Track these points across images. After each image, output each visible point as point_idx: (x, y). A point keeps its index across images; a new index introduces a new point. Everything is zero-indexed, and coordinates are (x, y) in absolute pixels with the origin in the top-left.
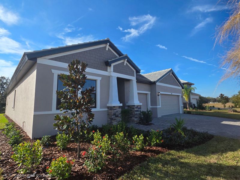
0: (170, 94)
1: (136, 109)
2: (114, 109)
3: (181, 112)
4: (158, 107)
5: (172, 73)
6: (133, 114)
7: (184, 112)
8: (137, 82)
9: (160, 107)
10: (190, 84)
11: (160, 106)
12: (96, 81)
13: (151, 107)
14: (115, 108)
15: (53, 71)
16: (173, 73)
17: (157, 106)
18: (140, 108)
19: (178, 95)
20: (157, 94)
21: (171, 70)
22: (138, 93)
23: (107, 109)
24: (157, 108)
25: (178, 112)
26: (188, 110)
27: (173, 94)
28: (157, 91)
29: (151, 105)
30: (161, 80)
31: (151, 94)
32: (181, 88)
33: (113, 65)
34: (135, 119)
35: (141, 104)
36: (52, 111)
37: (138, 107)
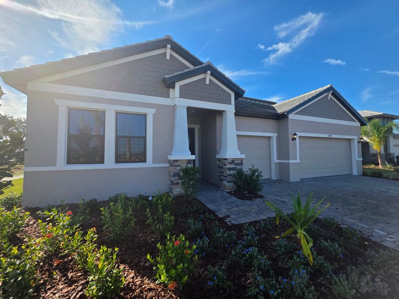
0: (327, 136)
1: (229, 166)
2: (177, 166)
3: (355, 173)
4: (291, 161)
5: (333, 94)
6: (225, 175)
7: (363, 172)
8: (236, 114)
9: (298, 161)
10: (389, 118)
11: (296, 159)
12: (145, 115)
13: (279, 161)
14: (177, 164)
15: (57, 102)
16: (336, 95)
17: (289, 160)
18: (241, 164)
19: (350, 140)
20: (291, 137)
21: (331, 88)
22: (238, 136)
23: (167, 165)
24: (289, 163)
25: (347, 173)
26: (380, 167)
27: (333, 136)
28: (291, 131)
29: (279, 158)
30: (301, 108)
31: (278, 138)
32: (358, 124)
33: (178, 85)
34: (227, 184)
35: (243, 156)
36: (56, 166)
37: (236, 162)
